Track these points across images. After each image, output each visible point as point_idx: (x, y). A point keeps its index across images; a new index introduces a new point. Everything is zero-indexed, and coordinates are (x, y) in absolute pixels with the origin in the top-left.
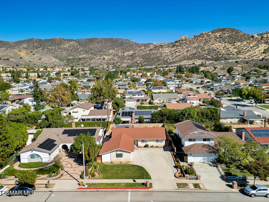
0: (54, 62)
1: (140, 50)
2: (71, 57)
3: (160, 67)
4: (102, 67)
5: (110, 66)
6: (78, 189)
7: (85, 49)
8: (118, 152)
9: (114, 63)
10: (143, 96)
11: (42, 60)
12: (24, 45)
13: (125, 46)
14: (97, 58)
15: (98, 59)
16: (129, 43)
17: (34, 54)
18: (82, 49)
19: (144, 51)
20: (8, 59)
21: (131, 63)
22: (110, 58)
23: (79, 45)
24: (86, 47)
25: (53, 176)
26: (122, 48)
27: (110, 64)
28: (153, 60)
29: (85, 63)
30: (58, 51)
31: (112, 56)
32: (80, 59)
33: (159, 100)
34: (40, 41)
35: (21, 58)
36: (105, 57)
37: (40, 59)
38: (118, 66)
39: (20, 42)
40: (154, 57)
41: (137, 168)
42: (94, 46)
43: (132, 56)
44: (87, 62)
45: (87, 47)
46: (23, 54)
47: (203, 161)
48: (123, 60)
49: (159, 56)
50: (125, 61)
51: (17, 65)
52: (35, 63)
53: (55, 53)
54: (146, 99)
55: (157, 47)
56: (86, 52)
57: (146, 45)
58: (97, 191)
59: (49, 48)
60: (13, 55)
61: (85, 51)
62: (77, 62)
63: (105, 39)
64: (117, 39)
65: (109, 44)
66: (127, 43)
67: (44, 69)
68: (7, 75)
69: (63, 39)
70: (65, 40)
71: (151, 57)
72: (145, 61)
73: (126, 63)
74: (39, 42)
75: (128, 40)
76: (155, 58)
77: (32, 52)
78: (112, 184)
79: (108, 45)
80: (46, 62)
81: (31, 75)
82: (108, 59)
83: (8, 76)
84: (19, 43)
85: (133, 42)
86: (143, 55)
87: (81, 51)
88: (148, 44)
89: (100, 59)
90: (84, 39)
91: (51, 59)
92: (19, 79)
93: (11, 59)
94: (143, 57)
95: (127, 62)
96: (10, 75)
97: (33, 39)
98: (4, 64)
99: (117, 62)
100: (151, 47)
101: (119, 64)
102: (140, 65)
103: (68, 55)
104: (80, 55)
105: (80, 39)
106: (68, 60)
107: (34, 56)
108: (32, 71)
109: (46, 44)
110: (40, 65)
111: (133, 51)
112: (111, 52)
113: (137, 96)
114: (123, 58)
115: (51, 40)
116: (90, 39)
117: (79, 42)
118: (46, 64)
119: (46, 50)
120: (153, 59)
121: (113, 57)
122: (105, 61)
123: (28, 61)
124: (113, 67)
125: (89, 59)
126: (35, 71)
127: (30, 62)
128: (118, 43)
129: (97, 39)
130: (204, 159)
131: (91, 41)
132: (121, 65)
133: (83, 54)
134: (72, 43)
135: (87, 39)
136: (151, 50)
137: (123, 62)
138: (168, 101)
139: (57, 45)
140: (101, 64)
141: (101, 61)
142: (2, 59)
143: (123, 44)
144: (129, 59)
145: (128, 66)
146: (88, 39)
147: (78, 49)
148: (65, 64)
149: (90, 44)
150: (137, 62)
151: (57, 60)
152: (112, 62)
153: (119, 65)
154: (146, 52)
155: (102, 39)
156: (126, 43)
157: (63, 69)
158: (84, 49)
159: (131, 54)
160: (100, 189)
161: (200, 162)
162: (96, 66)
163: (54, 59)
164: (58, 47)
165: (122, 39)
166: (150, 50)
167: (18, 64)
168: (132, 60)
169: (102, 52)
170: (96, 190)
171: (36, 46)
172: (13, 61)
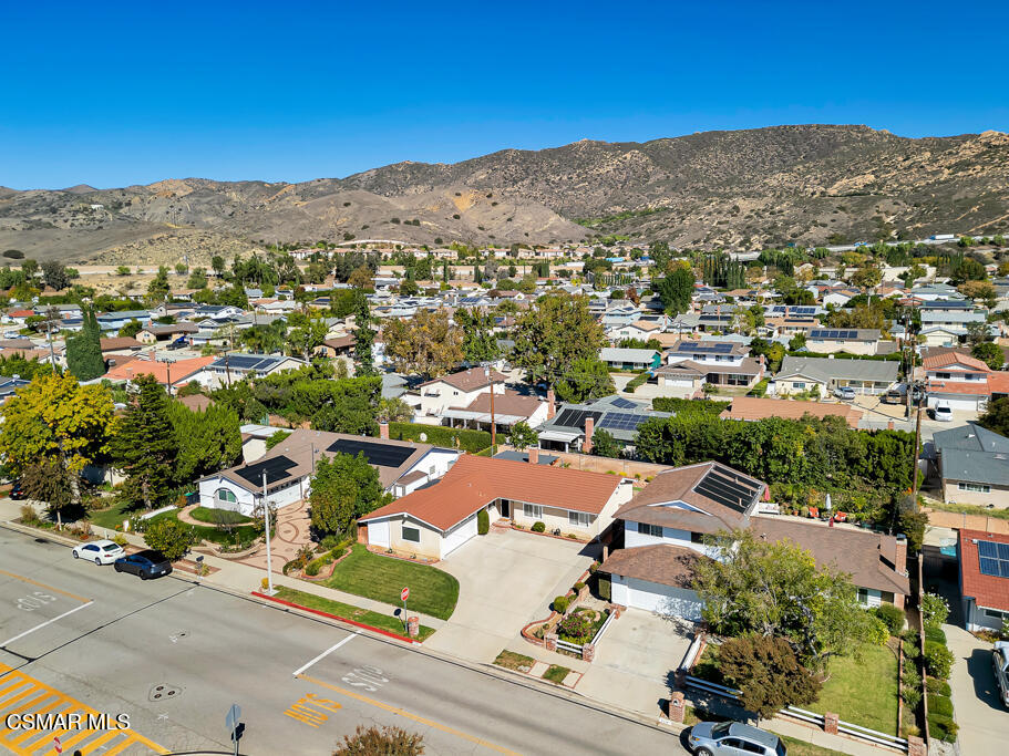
0: (552, 228)
1: (910, 167)
2: (619, 209)
3: (982, 243)
4: (722, 243)
5: (756, 236)
6: (253, 593)
7: (672, 177)
8: (408, 525)
9: (774, 226)
10: (737, 363)
11: (516, 224)
12: (478, 173)
13: (842, 153)
14: (709, 208)
15: (710, 214)
16: (865, 140)
17: (494, 204)
18: (661, 176)
19: (928, 173)
20: (416, 223)
21: (851, 224)
22: (762, 208)
23: (654, 161)
24: (677, 167)
25: (232, 551)
26: (828, 162)
27: (756, 232)
28: (963, 210)
29: (662, 227)
30: (578, 190)
31: (769, 199)
32: (646, 214)
33: (796, 385)
34: (526, 156)
35: (457, 217)
36: (740, 202)
37: (510, 220)
38: (789, 237)
39: (468, 164)
40: (972, 195)
41: (440, 581)
42: (711, 163)
43: (862, 198)
44: (670, 225)
45: (682, 168)
46: (464, 204)
47: (667, 611)
48: (817, 213)
49: (999, 193)
50: (826, 219)
51: (439, 241)
52: (493, 233)
53: (567, 196)
54: (746, 377)
55: (996, 153)
56: (677, 187)
57: (941, 146)
58: (287, 611)
59: (553, 178)
60: (435, 209)
61: (673, 185)
62: (634, 225)
63: (757, 130)
64: (810, 127)
65: (772, 150)
66: (855, 141)
67: (508, 253)
68: (395, 272)
69: (599, 144)
70: (606, 147)
71: (955, 197)
72: (921, 217)
73: (824, 225)
74: (524, 161)
75: (858, 127)
76: (974, 202)
77: (489, 196)
78: (334, 604)
79: (767, 155)
80: (527, 230)
81: (457, 273)
82: (752, 211)
83: (397, 275)
84: (467, 167)
85: (881, 135)
86: (915, 190)
87: (659, 183)
88: (954, 138)
89: (720, 213)
90: (673, 140)
91: (545, 219)
92: (415, 285)
93: (424, 223)
94: (918, 198)
95: (833, 221)
96: (402, 270)
97: (505, 151)
98: (404, 236)
99: (787, 223)
100: (968, 151)
101: (795, 229)
102: (893, 233)
103: (610, 199)
104: (652, 197)
105: (660, 140)
106: (607, 219)
107: (494, 208)
108: (472, 258)
109: (545, 165)
110: (509, 239)
111: (873, 173)
112: (775, 183)
113: (710, 362)
114: (819, 204)
115: (559, 150)
116: (696, 136)
117: (654, 151)
118: (527, 235)
119: (541, 185)
120: (965, 205)
121: (773, 204)
122: (740, 220)
123: (473, 227)
124: (766, 242)
125: (679, 212)
126: (482, 258)
127: (481, 228)
128: (812, 146)
129: (723, 134)
130: (672, 607)
131: (700, 143)
132: (801, 234)
133: (665, 194)
134: (628, 156)
135: (685, 138)
136: (964, 165)
137: (814, 222)
138: (839, 393)
139: (579, 167)
140: (719, 230)
141: (724, 219)
142: (402, 222)
143: (835, 146)
144: (843, 209)
145: (832, 238)
146: (691, 137)
147: (648, 176)
148: (586, 236)
149: (694, 156)
150: (878, 219)
151: (563, 220)
152: (767, 222)
153: (794, 236)
154: (934, 173)
155: (745, 134)
156: (846, 143)
157: (568, 254)
158: (668, 177)
159: (861, 187)
160: (296, 607)
161: (654, 613)
162: (698, 241)
163: (554, 219)
164: (578, 176)
165: (832, 126)
166: (956, 164)
167: (442, 237)
168: (860, 211)
169: (740, 182)
170: (286, 607)
171: (512, 176)
172: (429, 228)
